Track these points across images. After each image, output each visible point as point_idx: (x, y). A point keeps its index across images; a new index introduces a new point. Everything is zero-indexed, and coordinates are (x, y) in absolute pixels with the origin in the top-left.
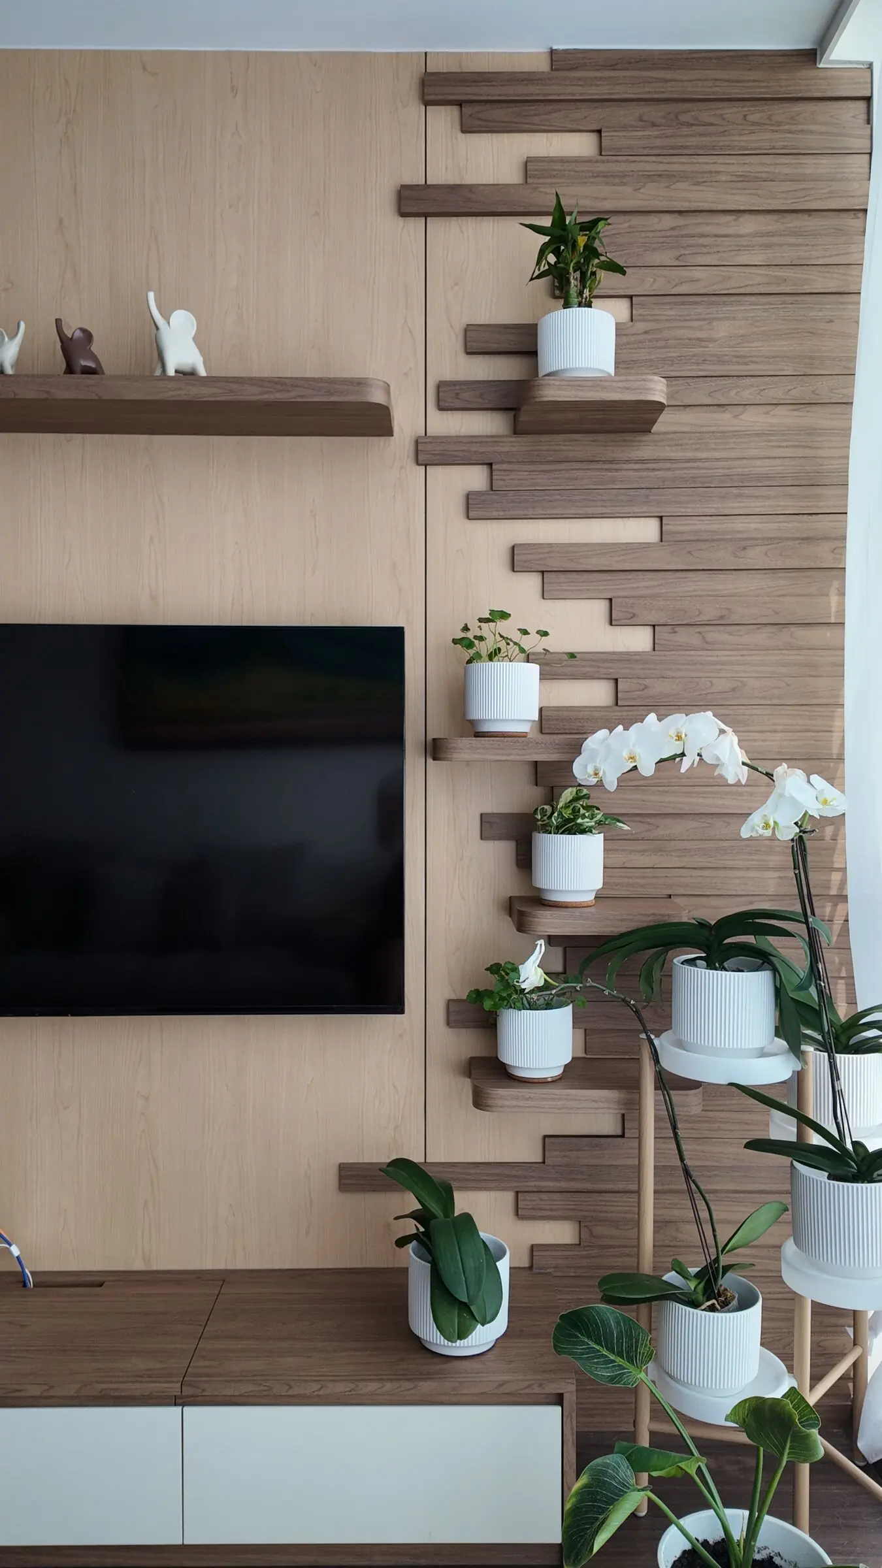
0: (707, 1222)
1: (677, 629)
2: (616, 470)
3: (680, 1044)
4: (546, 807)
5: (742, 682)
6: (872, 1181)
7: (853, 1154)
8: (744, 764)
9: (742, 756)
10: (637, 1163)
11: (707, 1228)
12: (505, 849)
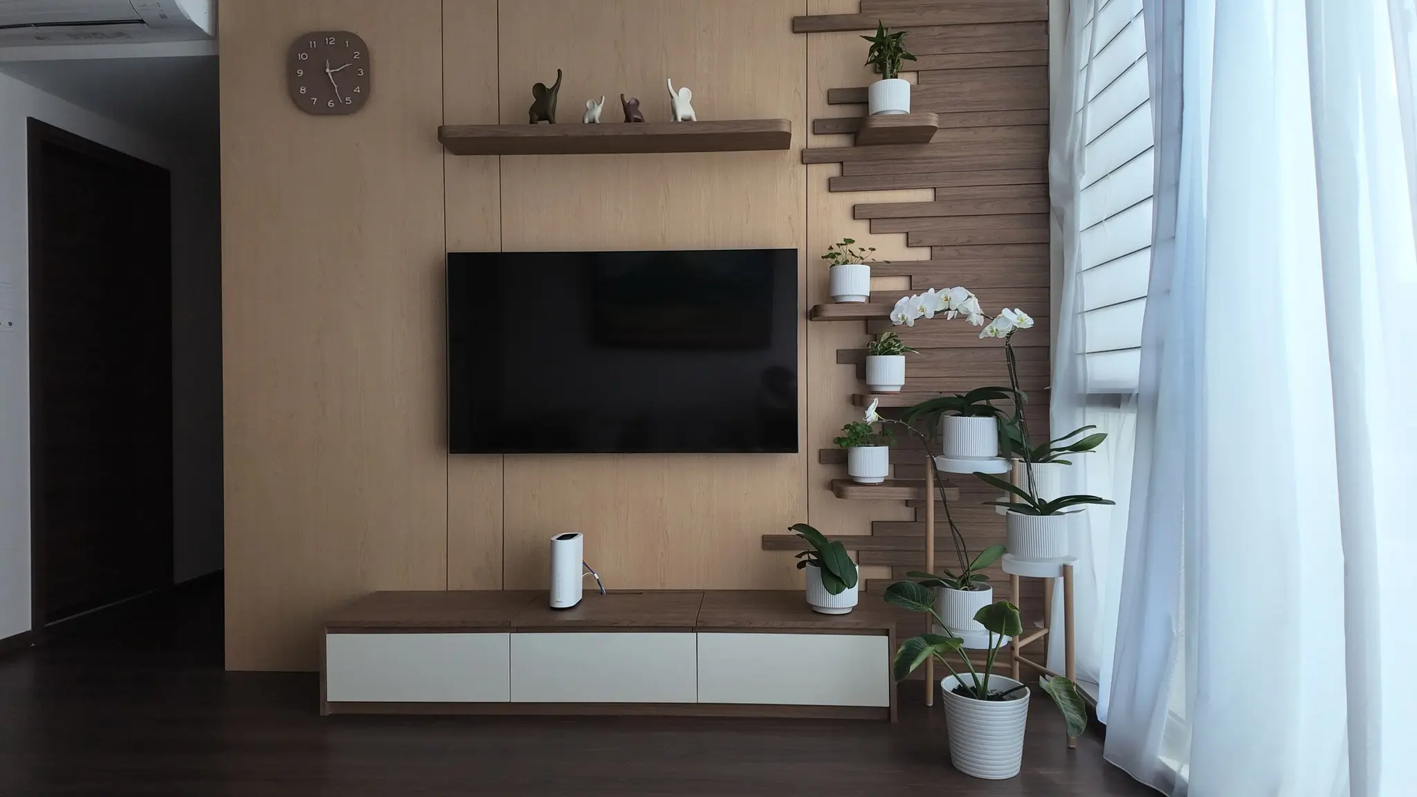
1: (944, 248)
2: (910, 163)
3: (948, 457)
4: (873, 343)
5: (981, 275)
6: (1049, 515)
7: (1038, 504)
8: (982, 315)
9: (979, 310)
12: (850, 369)
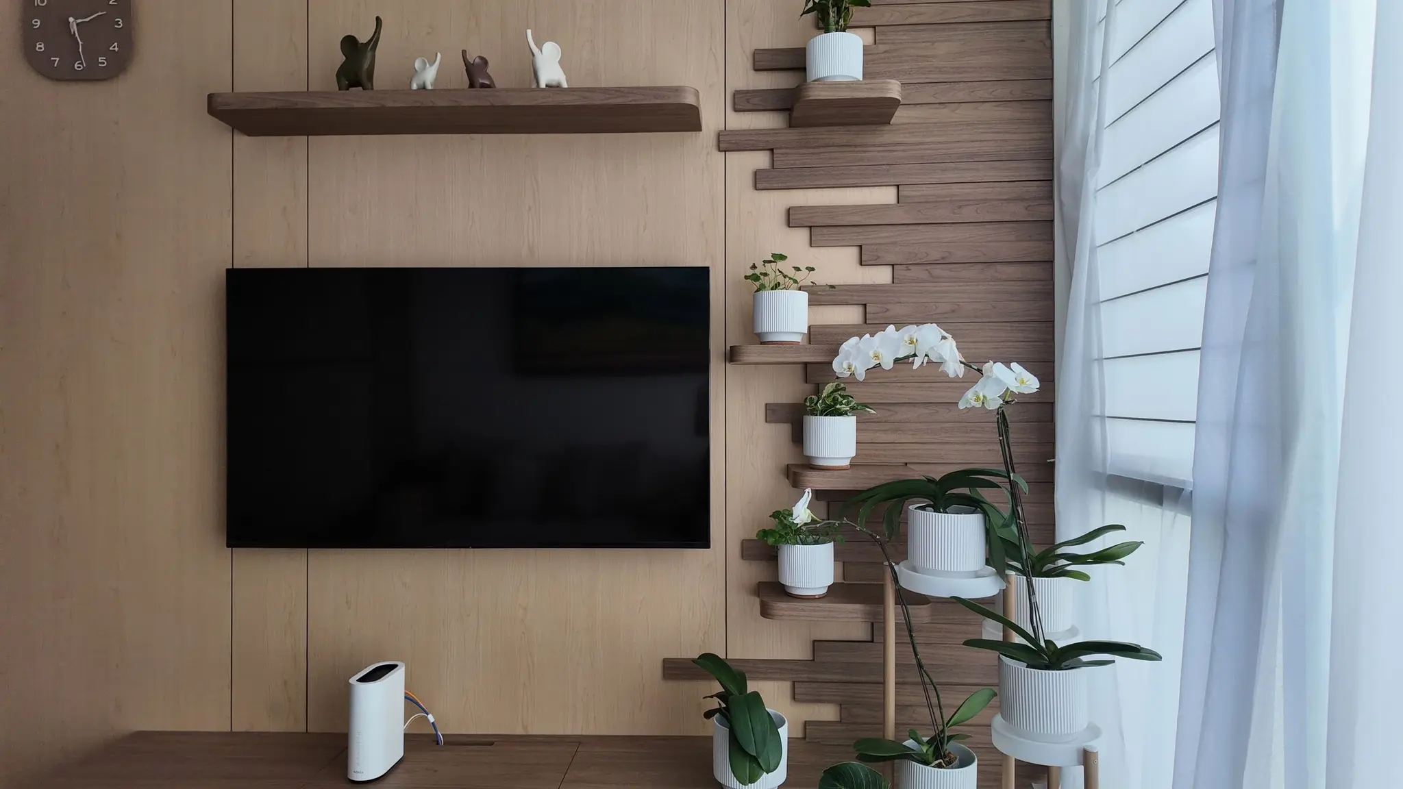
0: (936, 706)
1: (911, 267)
2: (865, 152)
3: (914, 569)
4: (813, 397)
5: (958, 305)
6: (1061, 669)
7: (1046, 650)
8: (961, 362)
9: (959, 357)
10: (882, 662)
11: (937, 711)
12: (784, 429)
